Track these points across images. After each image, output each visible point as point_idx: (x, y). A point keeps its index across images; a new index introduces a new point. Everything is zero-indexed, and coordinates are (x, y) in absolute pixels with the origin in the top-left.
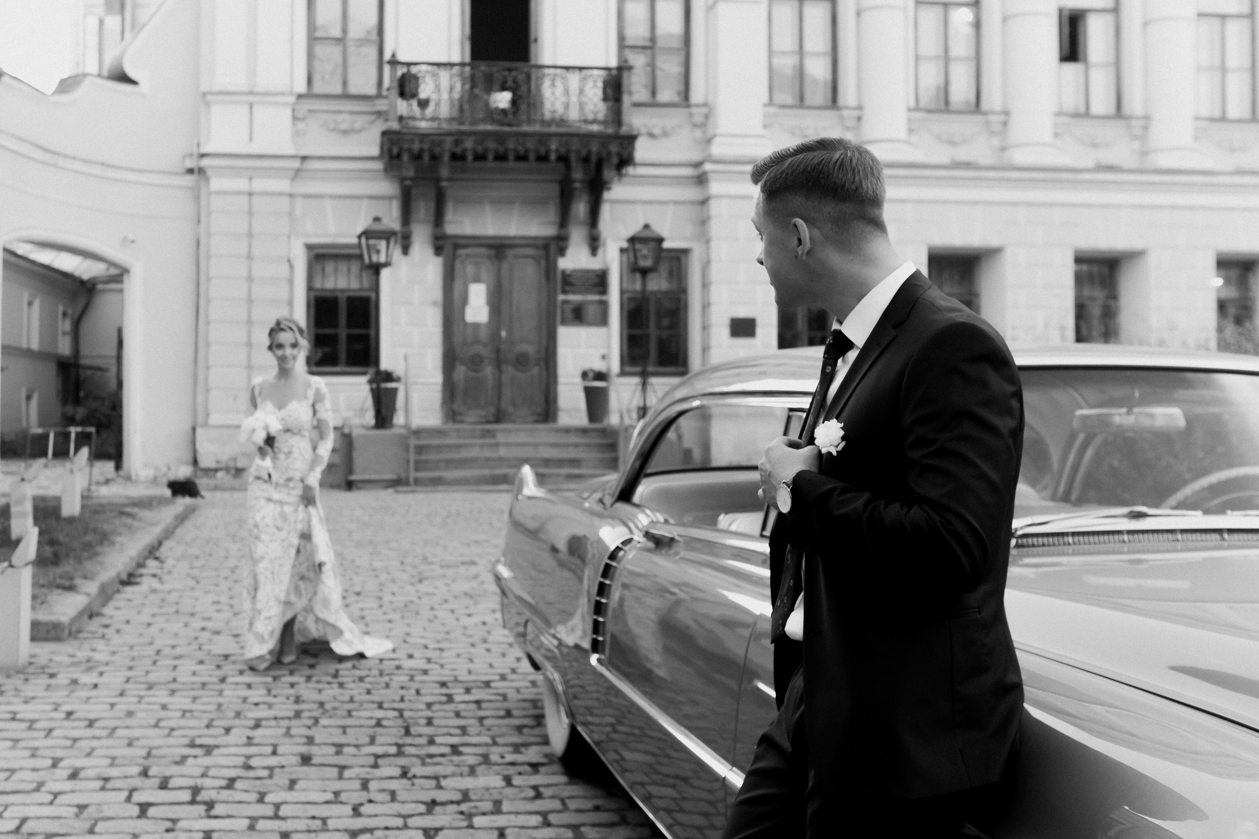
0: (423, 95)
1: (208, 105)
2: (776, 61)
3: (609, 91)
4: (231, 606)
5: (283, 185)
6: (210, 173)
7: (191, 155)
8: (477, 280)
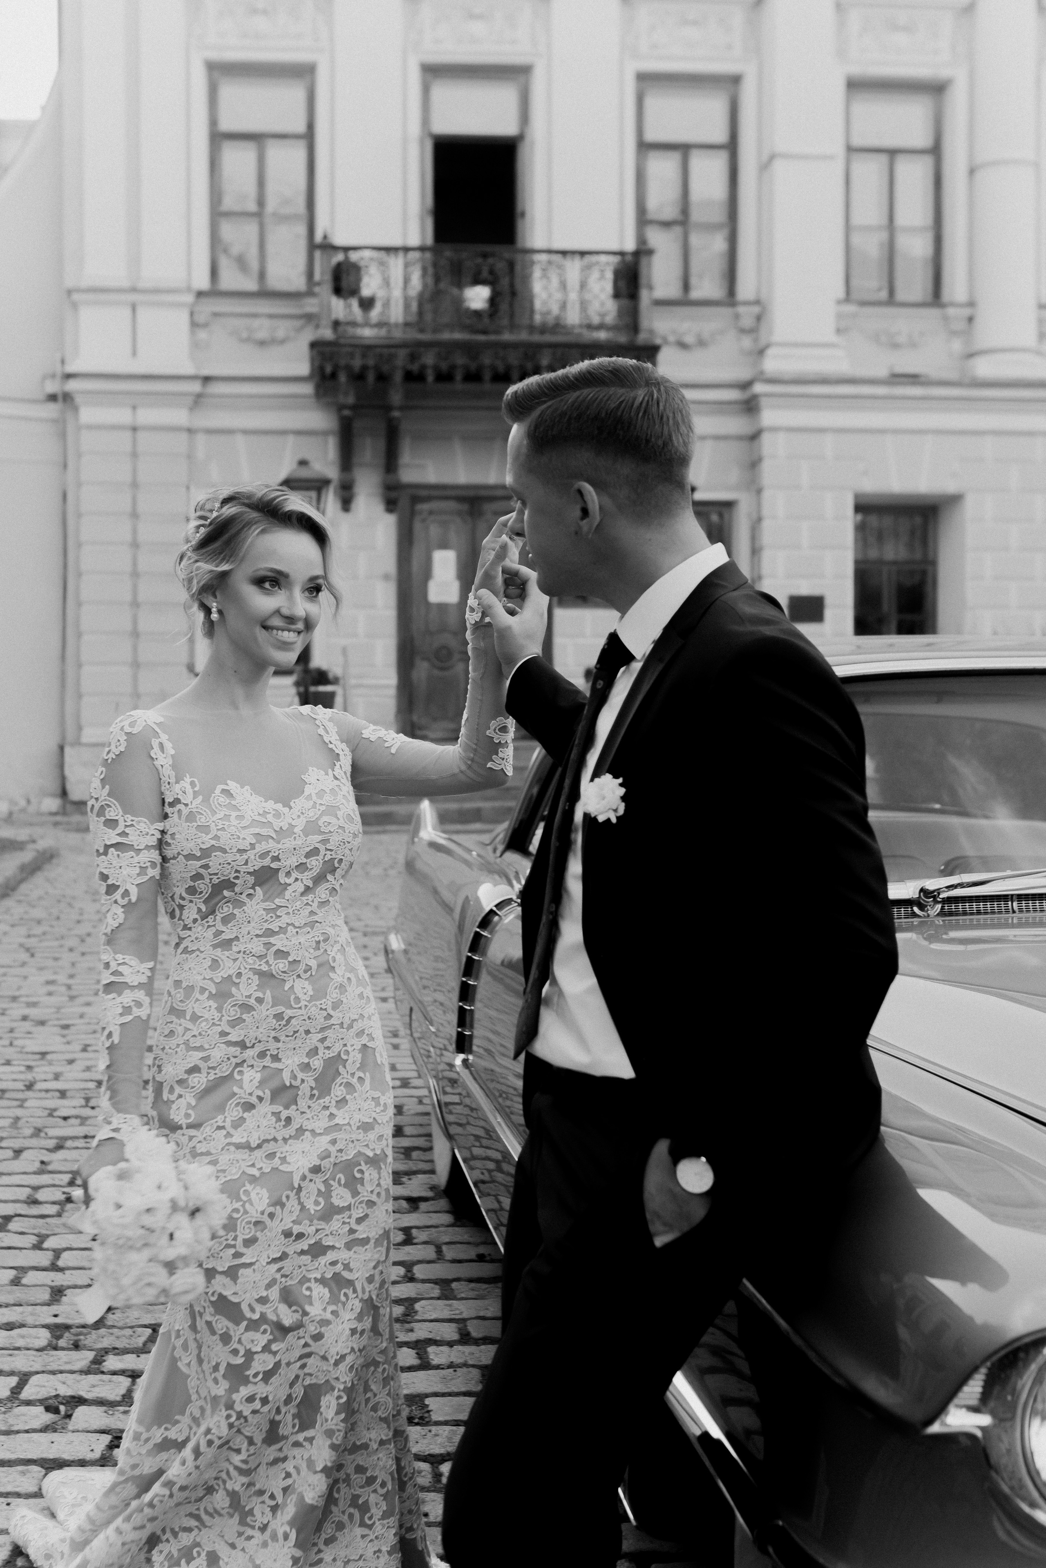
0: (366, 292)
1: (75, 306)
2: (857, 240)
3: (622, 284)
4: (69, 987)
5: (179, 416)
6: (78, 399)
7: (53, 376)
8: (444, 545)
